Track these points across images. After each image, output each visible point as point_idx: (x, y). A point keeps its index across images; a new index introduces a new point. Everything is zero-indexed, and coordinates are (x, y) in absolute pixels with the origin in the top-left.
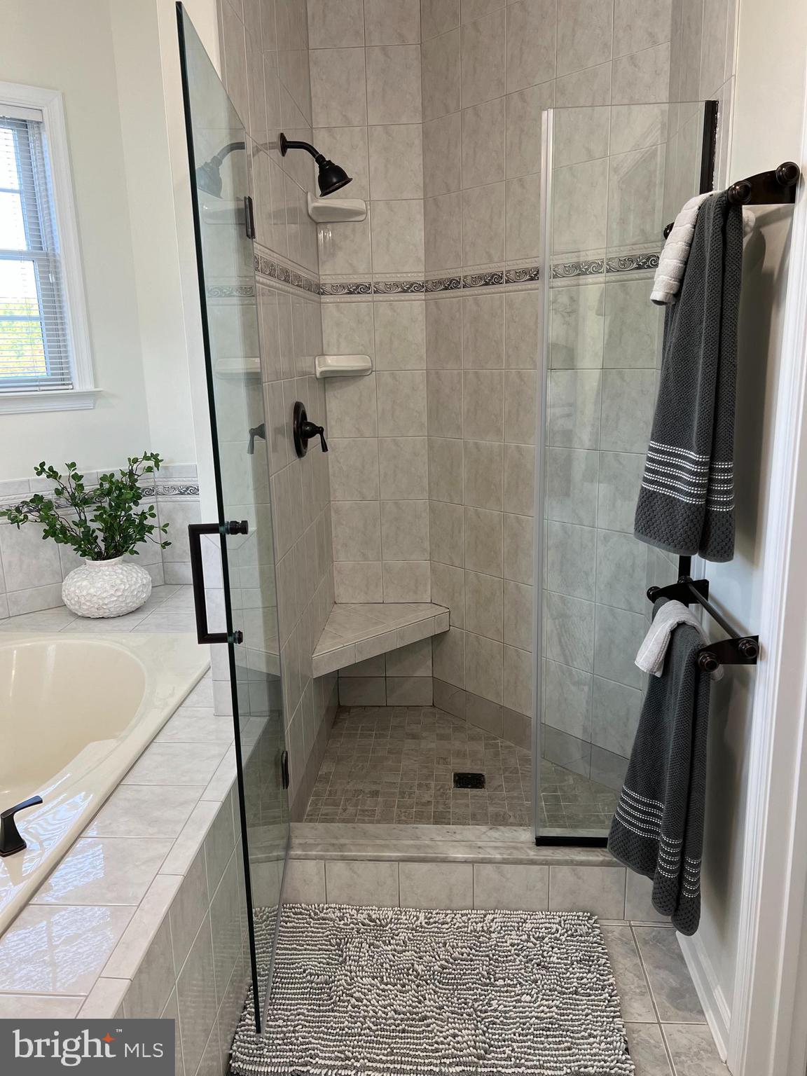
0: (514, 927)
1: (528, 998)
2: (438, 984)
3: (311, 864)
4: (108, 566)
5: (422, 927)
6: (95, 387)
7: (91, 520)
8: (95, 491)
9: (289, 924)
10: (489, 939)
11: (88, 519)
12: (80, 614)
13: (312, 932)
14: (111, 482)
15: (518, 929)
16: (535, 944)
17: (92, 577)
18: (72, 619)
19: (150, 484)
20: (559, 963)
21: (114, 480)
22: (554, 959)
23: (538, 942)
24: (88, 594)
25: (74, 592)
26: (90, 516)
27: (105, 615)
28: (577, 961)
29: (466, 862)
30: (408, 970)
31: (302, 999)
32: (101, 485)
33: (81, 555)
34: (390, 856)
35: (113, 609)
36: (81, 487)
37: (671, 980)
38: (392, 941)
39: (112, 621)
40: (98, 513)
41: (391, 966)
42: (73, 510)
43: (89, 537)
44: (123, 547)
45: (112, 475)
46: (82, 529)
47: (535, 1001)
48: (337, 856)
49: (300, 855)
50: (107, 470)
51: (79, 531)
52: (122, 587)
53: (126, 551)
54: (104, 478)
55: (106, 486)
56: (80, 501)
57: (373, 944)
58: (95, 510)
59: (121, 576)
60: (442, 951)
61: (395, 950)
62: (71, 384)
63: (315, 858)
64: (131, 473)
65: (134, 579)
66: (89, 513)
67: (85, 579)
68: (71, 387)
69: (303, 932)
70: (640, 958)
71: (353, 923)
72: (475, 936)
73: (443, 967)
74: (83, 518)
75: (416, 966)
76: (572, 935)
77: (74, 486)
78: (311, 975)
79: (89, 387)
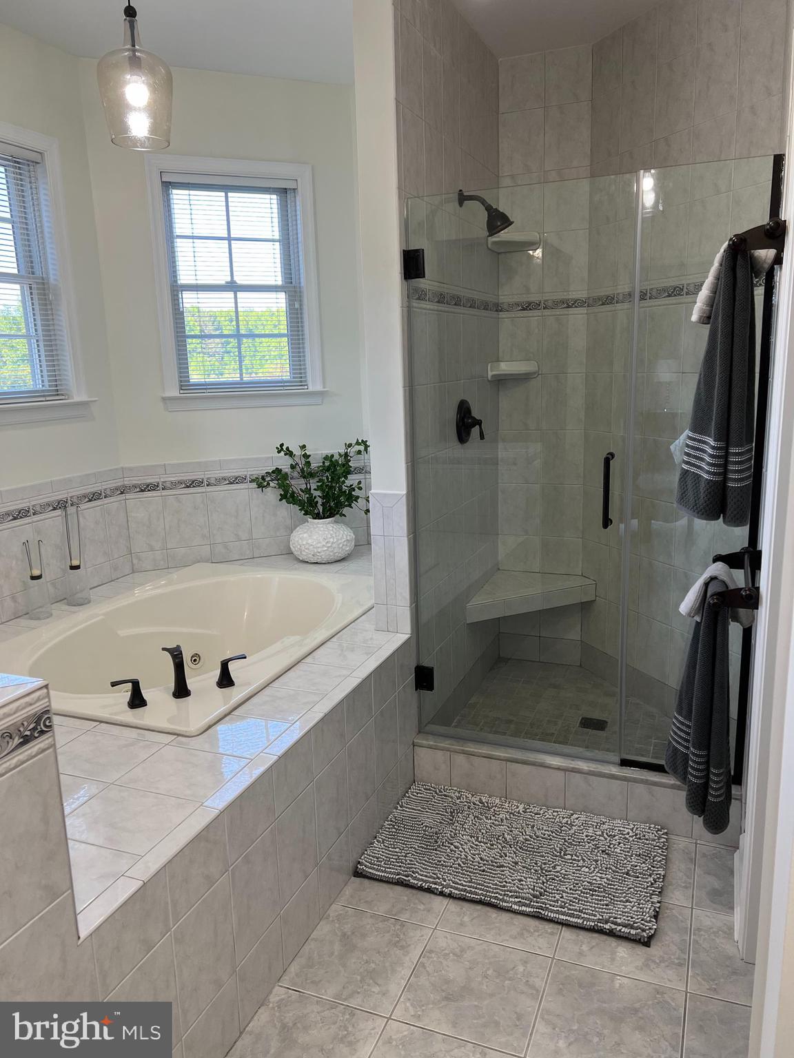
0: (593, 825)
1: (587, 870)
2: (519, 849)
3: (440, 753)
4: (323, 524)
5: (519, 813)
6: (324, 388)
7: (315, 489)
8: (318, 467)
9: (419, 795)
10: (570, 830)
11: (312, 488)
12: (301, 559)
13: (435, 802)
14: (331, 461)
15: (596, 828)
16: (606, 839)
17: (311, 532)
18: (296, 562)
19: (361, 464)
20: (621, 854)
21: (333, 460)
22: (618, 851)
23: (609, 838)
24: (307, 543)
25: (298, 541)
26: (314, 486)
27: (319, 561)
28: (636, 855)
29: (558, 769)
30: (499, 836)
31: (417, 840)
32: (324, 463)
33: (304, 514)
34: (500, 756)
35: (324, 556)
36: (308, 464)
37: (716, 884)
38: (492, 818)
39: (323, 566)
40: (319, 484)
41: (487, 832)
42: (303, 481)
43: (312, 502)
44: (335, 511)
45: (332, 456)
46: (308, 496)
47: (591, 873)
48: (459, 749)
49: (432, 745)
50: (329, 452)
51: (305, 497)
52: (332, 540)
53: (337, 513)
54: (326, 458)
55: (327, 464)
56: (307, 475)
57: (478, 817)
58: (318, 482)
59: (332, 532)
60: (529, 831)
61: (493, 823)
62: (307, 385)
63: (443, 749)
64: (346, 455)
65: (341, 535)
66: (313, 484)
67: (305, 533)
68: (306, 387)
69: (428, 801)
70: (695, 865)
71: (466, 802)
72: (559, 825)
73: (526, 840)
74: (309, 487)
75: (506, 835)
76: (640, 838)
77: (304, 462)
78: (426, 826)
79: (319, 388)
